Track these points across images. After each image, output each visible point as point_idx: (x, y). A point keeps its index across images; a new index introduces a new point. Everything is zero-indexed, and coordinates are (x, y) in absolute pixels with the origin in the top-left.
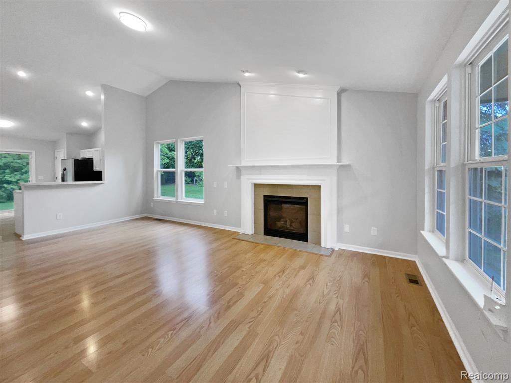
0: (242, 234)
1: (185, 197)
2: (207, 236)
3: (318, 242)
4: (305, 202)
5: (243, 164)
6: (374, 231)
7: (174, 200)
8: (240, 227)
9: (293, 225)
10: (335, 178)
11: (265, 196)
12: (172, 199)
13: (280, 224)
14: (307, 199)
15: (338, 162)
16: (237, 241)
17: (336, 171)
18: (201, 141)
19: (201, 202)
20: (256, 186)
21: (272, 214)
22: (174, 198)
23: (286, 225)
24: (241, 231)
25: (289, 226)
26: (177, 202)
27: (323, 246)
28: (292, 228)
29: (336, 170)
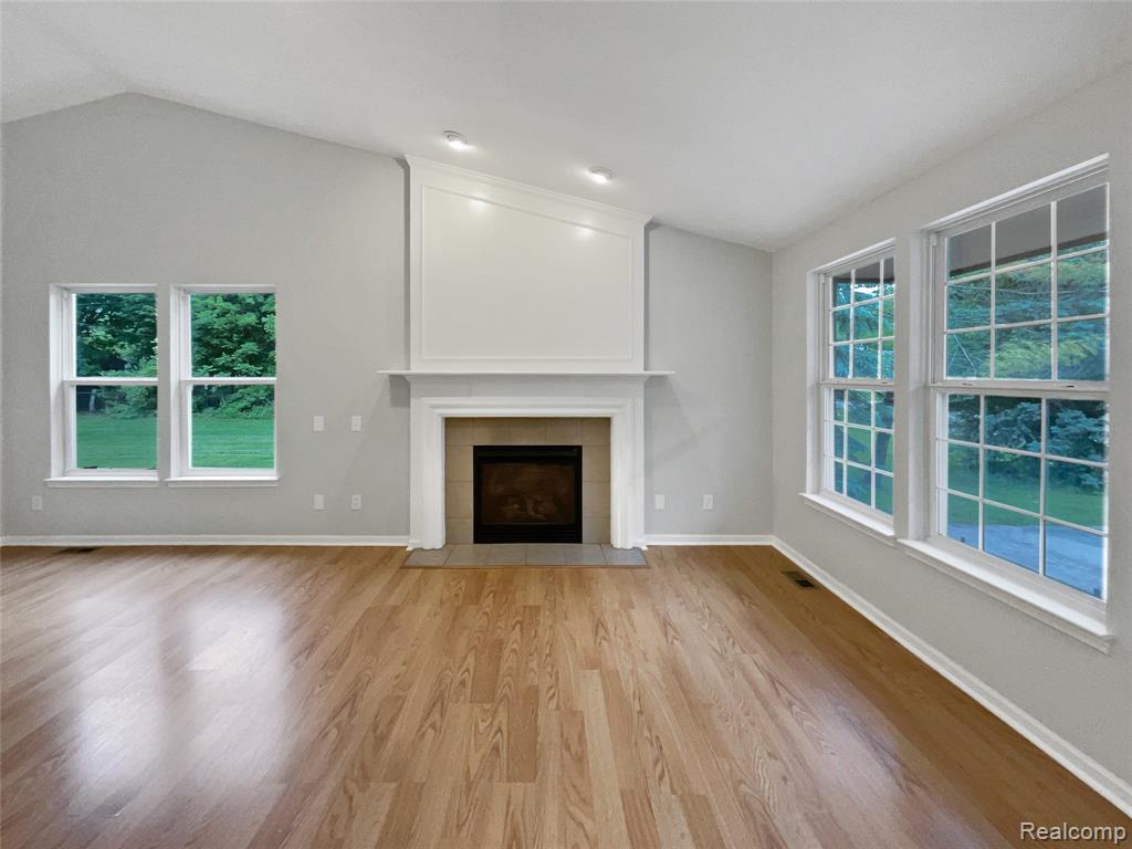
0: (414, 550)
1: (194, 465)
2: (317, 575)
3: (605, 539)
4: (576, 454)
5: (417, 368)
6: (708, 502)
7: (156, 479)
8: (408, 533)
9: (540, 509)
10: (640, 403)
11: (476, 448)
12: (150, 476)
13: (511, 510)
14: (580, 448)
15: (645, 370)
16: (420, 571)
17: (641, 389)
18: (266, 296)
19: (268, 475)
20: (451, 423)
21: (495, 489)
22: (154, 472)
23: (526, 510)
24: (411, 544)
25: (533, 514)
26: (164, 484)
27: (619, 547)
28: (541, 517)
29: (642, 386)
